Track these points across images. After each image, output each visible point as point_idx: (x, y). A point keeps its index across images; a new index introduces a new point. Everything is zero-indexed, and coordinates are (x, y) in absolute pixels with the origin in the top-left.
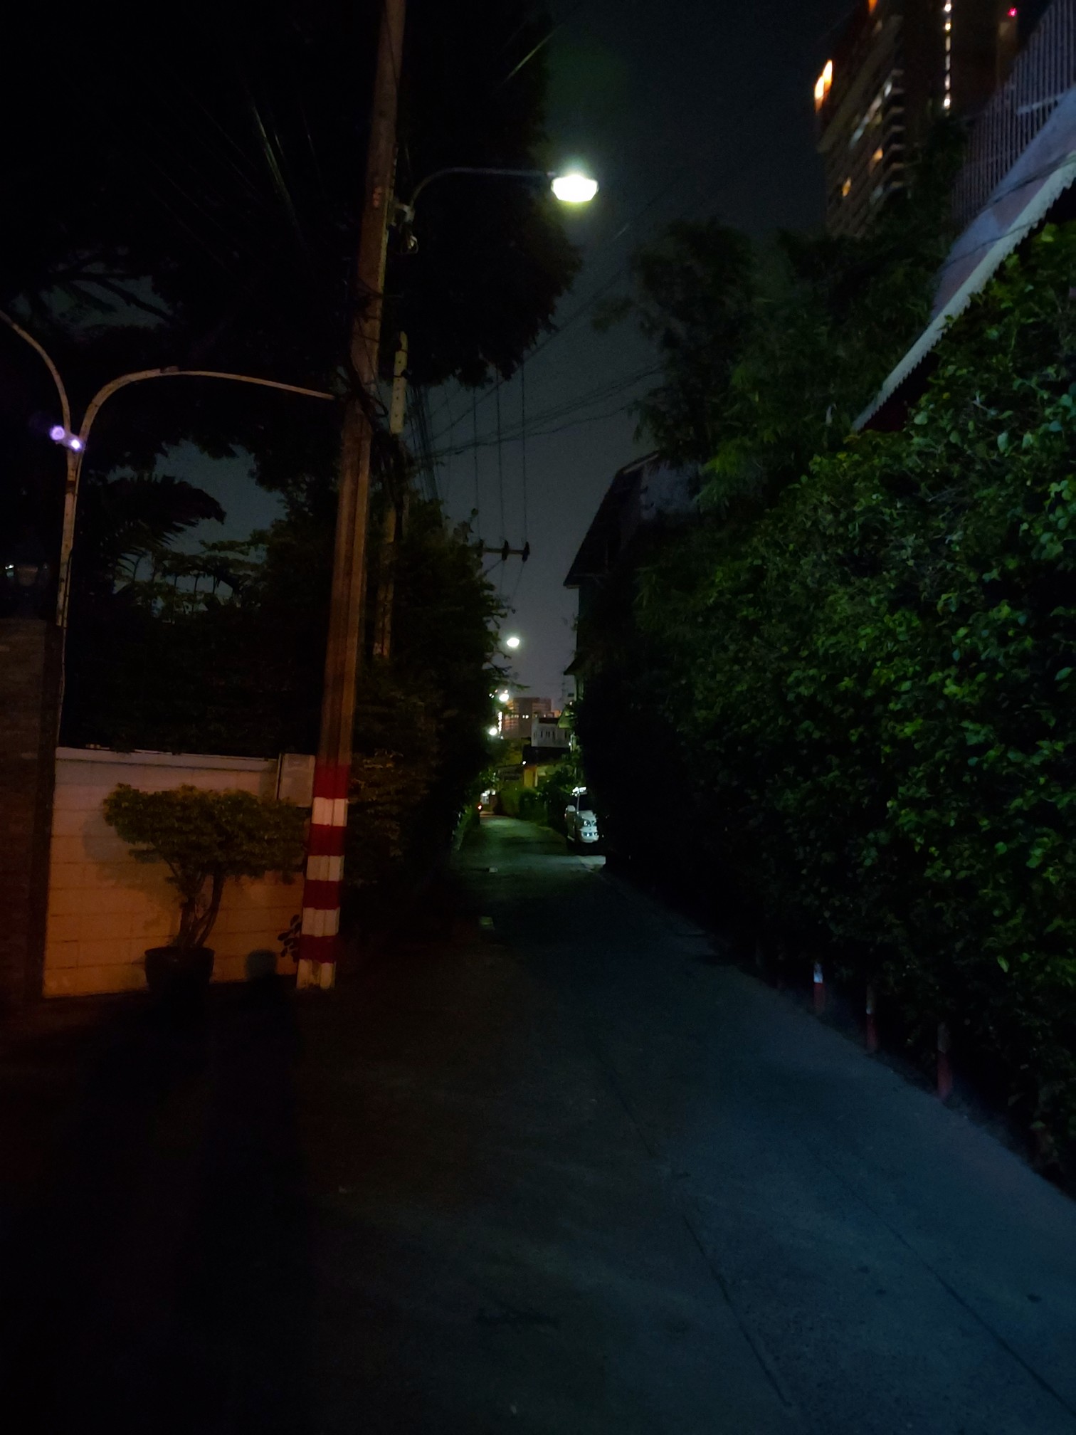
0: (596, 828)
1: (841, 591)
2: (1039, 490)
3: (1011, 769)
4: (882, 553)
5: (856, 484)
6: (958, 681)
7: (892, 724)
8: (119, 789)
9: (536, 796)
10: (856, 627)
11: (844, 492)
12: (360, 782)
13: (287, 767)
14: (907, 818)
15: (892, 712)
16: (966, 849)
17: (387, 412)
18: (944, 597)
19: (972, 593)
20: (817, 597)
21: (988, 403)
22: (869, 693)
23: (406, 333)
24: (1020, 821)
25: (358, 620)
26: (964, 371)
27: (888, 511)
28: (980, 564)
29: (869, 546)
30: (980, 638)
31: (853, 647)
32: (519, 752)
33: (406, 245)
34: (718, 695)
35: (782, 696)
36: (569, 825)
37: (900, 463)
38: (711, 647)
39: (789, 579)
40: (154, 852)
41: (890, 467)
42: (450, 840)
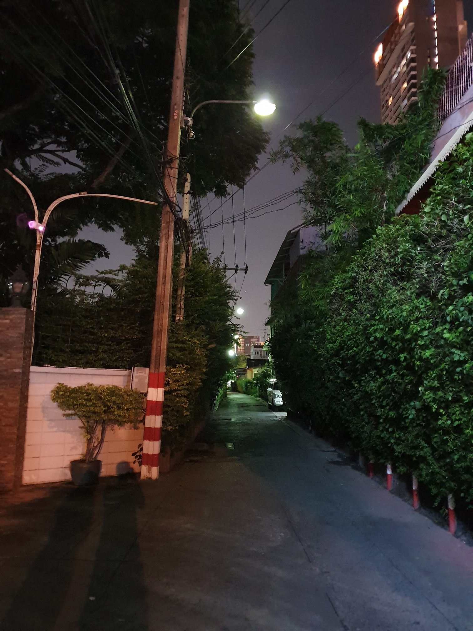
0: (282, 398)
1: (394, 288)
4: (412, 271)
5: (399, 239)
6: (450, 331)
7: (420, 351)
8: (58, 385)
9: (253, 383)
10: (401, 305)
11: (393, 243)
12: (170, 380)
13: (135, 374)
14: (429, 396)
15: (419, 345)
16: (457, 411)
17: (181, 210)
18: (442, 291)
19: (455, 290)
20: (382, 291)
21: (458, 202)
22: (408, 336)
23: (189, 173)
25: (169, 304)
26: (447, 187)
27: (414, 251)
28: (457, 275)
29: (405, 268)
30: (459, 311)
31: (400, 315)
32: (245, 362)
33: (189, 135)
34: (337, 337)
35: (368, 338)
36: (269, 397)
37: (419, 229)
38: (333, 314)
39: (368, 282)
40: (74, 415)
41: (414, 231)
42: (212, 405)
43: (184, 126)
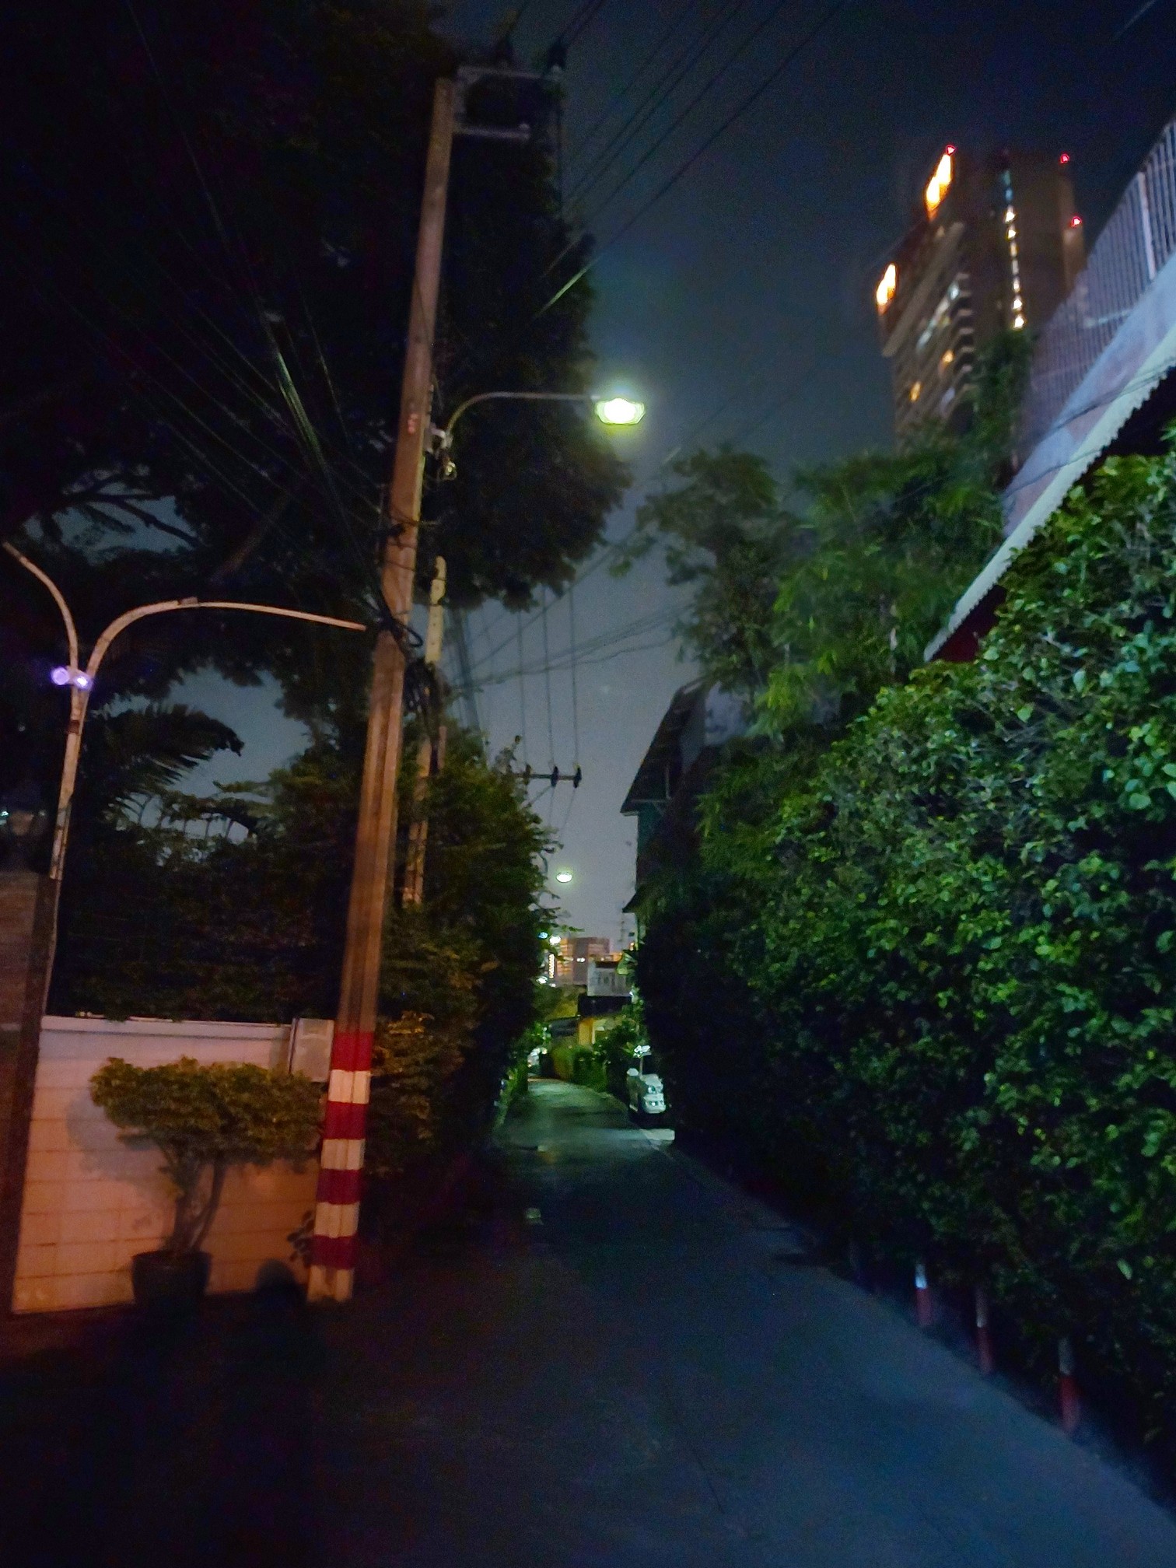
0: (662, 1095)
1: (919, 833)
2: (1121, 732)
3: (1117, 1042)
4: (960, 794)
5: (928, 719)
6: (1052, 938)
7: (984, 985)
8: (109, 1064)
9: (594, 1056)
10: (938, 873)
11: (917, 728)
12: (384, 1051)
13: (301, 1035)
14: (1008, 1095)
15: (983, 973)
16: (1075, 1133)
17: (421, 642)
18: (1029, 845)
19: (1059, 842)
20: (894, 840)
21: (1061, 639)
22: (956, 950)
23: (444, 558)
24: (1131, 1101)
26: (1034, 606)
27: (963, 749)
28: (1066, 810)
29: (946, 786)
30: (1071, 892)
31: (936, 897)
32: (573, 1002)
33: (443, 471)
34: (792, 945)
35: (862, 951)
36: (631, 1092)
37: (974, 698)
38: (782, 889)
39: (862, 818)
40: (147, 1137)
41: (963, 701)
42: (491, 1113)
43: (430, 450)
